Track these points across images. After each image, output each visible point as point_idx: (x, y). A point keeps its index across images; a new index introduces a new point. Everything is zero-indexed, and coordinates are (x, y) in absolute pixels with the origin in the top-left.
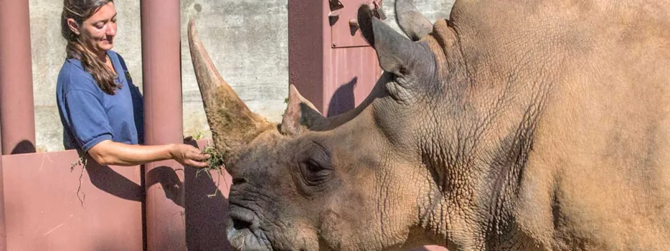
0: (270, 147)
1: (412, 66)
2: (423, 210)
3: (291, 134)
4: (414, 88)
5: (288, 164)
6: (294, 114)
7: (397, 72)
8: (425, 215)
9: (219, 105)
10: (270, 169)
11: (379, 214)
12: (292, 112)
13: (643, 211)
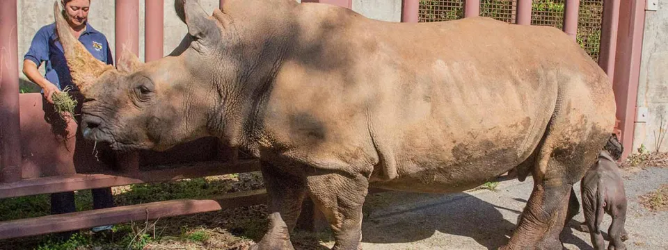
0: (112, 79)
1: (207, 33)
2: (210, 116)
3: (126, 72)
4: (209, 46)
5: (125, 90)
6: (126, 60)
7: (198, 36)
8: (211, 119)
9: (77, 54)
10: (113, 93)
11: (185, 118)
12: (124, 59)
13: (343, 117)
